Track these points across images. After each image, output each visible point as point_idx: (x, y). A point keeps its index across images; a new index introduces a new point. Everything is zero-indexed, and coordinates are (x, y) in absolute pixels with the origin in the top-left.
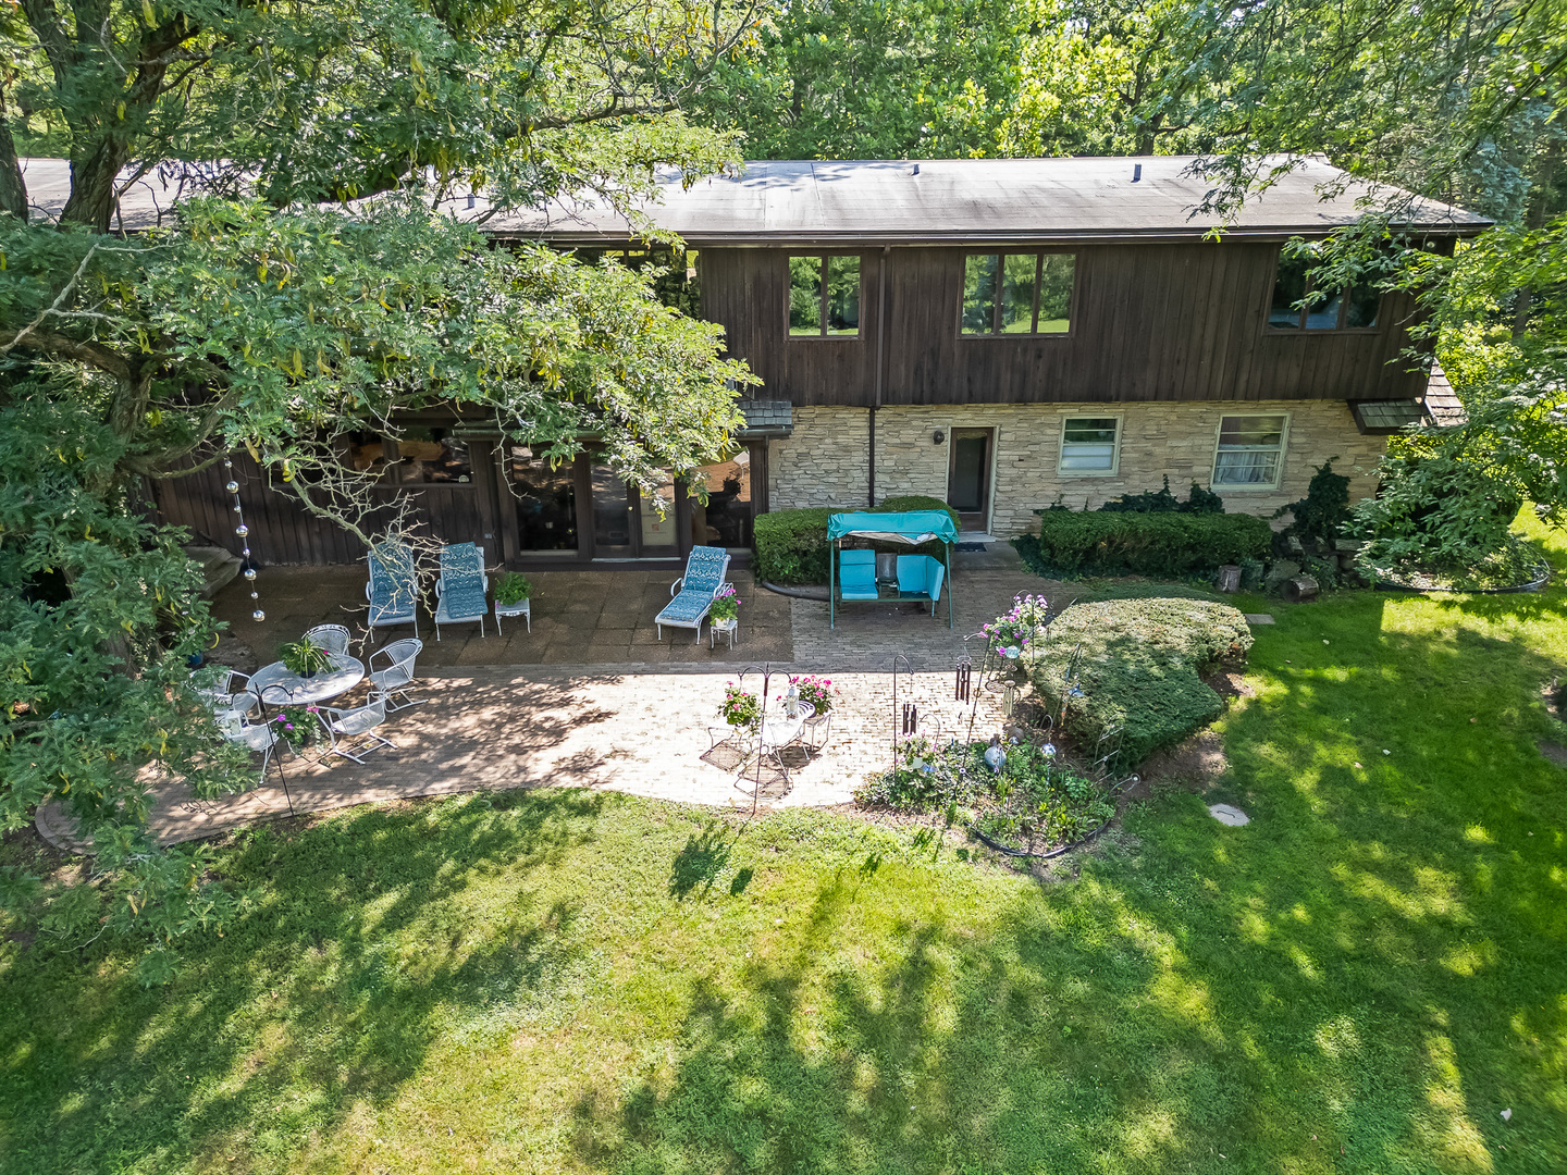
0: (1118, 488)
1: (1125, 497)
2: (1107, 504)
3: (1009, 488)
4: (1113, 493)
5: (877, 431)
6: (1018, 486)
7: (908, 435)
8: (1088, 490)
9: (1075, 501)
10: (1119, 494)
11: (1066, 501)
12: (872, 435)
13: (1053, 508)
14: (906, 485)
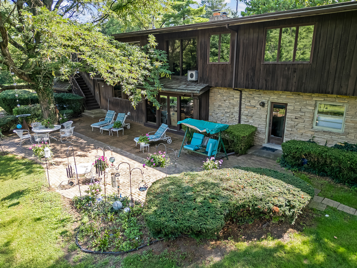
0: (343, 139)
1: (345, 143)
2: (336, 145)
3: (290, 129)
4: (340, 140)
5: (243, 100)
6: (295, 129)
7: (253, 102)
8: (327, 137)
9: (321, 140)
10: (343, 141)
11: (316, 140)
12: (241, 101)
13: (309, 141)
14: (251, 121)
